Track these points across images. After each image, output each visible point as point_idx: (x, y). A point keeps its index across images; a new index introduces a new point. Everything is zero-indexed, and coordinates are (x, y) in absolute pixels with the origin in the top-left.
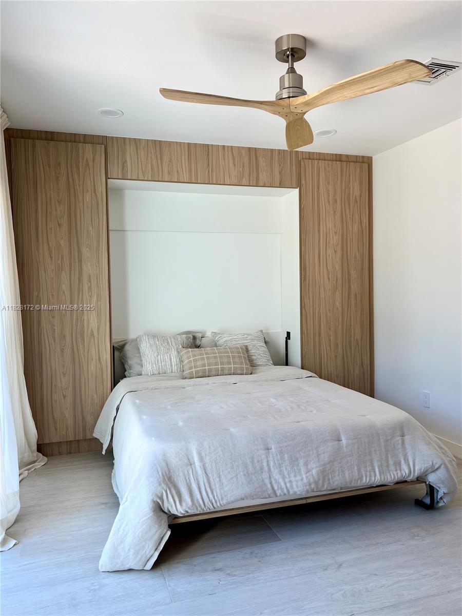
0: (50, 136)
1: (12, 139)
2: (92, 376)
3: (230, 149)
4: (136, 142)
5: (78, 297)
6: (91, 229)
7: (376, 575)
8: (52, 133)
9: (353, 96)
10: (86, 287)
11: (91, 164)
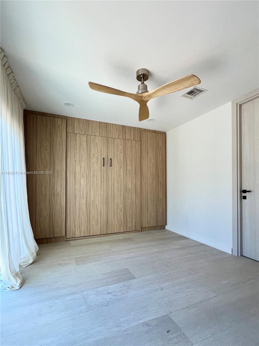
0: (44, 114)
1: (28, 114)
2: (57, 211)
3: (115, 125)
4: (79, 120)
5: (53, 179)
6: (59, 151)
7: (178, 292)
8: (45, 113)
9: (168, 93)
10: (56, 175)
11: (60, 126)
